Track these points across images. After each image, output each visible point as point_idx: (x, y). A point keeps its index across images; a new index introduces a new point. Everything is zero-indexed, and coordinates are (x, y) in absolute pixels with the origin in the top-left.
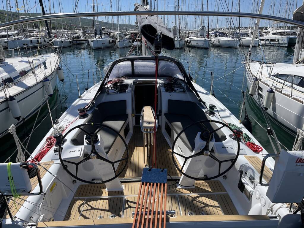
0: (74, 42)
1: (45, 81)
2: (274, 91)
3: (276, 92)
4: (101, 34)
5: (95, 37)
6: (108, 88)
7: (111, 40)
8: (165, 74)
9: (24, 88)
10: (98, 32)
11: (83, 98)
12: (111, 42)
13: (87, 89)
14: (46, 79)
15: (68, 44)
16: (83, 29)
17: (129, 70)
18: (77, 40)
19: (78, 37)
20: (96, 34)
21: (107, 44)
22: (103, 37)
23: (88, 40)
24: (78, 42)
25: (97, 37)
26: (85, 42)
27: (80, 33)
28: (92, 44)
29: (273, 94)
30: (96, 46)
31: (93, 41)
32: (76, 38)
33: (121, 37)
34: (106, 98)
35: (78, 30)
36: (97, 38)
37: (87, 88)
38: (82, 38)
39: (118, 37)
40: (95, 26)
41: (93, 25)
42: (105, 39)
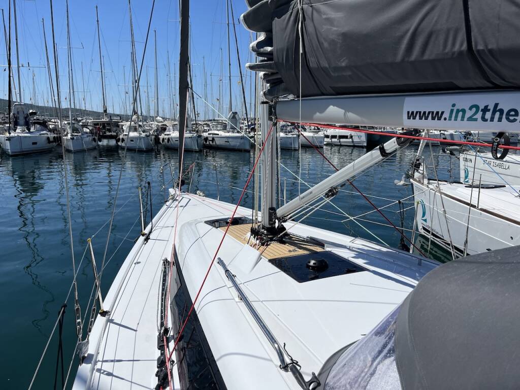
4: (27, 124)
5: (15, 130)
7: (51, 136)
10: (21, 121)
12: (51, 139)
20: (16, 124)
21: (42, 144)
22: (32, 130)
25: (17, 131)
28: (7, 146)
30: (17, 149)
31: (9, 139)
33: (74, 130)
36: (19, 132)
39: (69, 131)
40: (13, 108)
41: (10, 106)
42: (37, 134)
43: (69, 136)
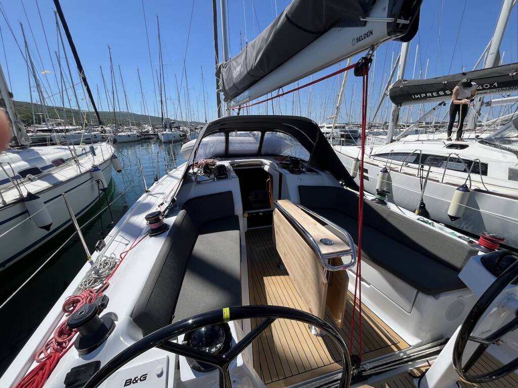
0: (143, 137)
1: (93, 171)
2: (389, 171)
3: (391, 171)
4: (171, 128)
5: (165, 131)
6: (195, 173)
7: (181, 133)
8: (270, 152)
9: (50, 184)
10: (168, 126)
11: (152, 193)
12: (182, 135)
13: (156, 180)
14: (95, 169)
15: (137, 139)
16: (153, 126)
17: (221, 148)
18: (146, 135)
19: (147, 132)
20: (166, 128)
21: (178, 138)
22: (173, 130)
23: (157, 135)
24: (147, 137)
25: (167, 131)
26: (153, 136)
27: (150, 128)
28: (162, 138)
29: (387, 174)
30: (166, 140)
31: (163, 134)
32: (144, 132)
33: (191, 130)
34: (196, 191)
35: (146, 125)
37: (157, 178)
38: (151, 132)
39: (189, 131)
40: (164, 121)
41: (162, 120)
42: (175, 133)
43: (189, 134)
